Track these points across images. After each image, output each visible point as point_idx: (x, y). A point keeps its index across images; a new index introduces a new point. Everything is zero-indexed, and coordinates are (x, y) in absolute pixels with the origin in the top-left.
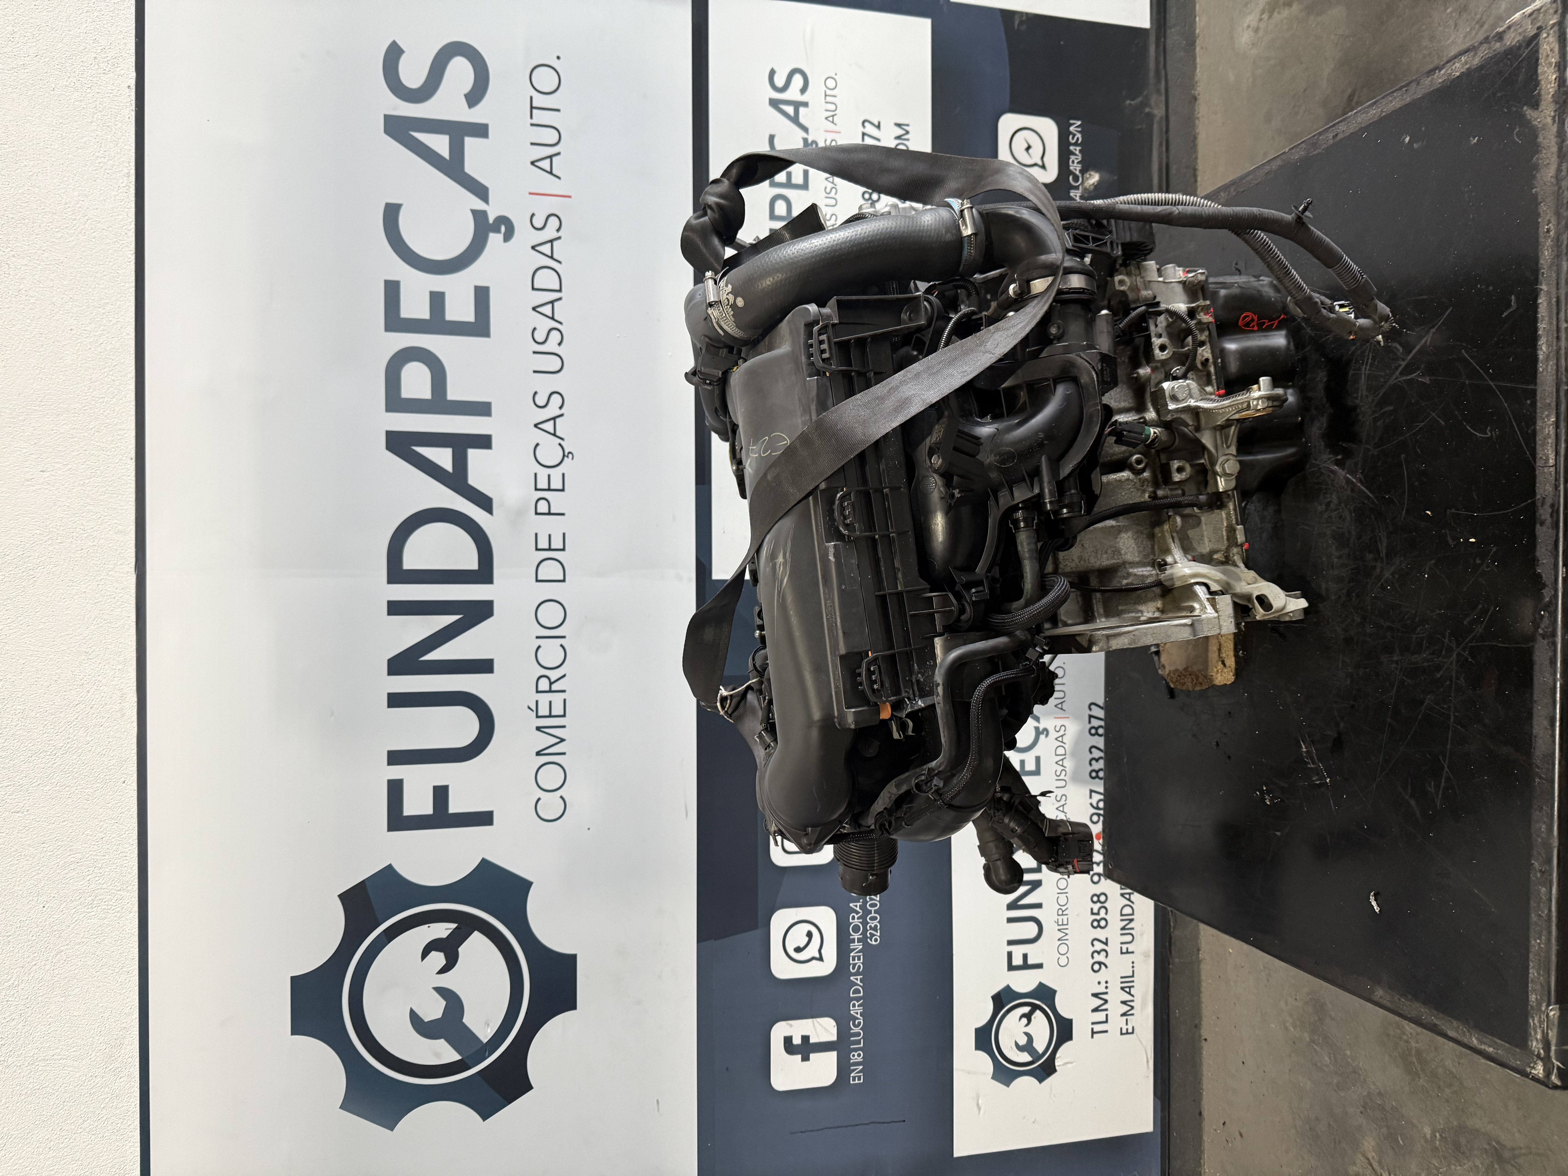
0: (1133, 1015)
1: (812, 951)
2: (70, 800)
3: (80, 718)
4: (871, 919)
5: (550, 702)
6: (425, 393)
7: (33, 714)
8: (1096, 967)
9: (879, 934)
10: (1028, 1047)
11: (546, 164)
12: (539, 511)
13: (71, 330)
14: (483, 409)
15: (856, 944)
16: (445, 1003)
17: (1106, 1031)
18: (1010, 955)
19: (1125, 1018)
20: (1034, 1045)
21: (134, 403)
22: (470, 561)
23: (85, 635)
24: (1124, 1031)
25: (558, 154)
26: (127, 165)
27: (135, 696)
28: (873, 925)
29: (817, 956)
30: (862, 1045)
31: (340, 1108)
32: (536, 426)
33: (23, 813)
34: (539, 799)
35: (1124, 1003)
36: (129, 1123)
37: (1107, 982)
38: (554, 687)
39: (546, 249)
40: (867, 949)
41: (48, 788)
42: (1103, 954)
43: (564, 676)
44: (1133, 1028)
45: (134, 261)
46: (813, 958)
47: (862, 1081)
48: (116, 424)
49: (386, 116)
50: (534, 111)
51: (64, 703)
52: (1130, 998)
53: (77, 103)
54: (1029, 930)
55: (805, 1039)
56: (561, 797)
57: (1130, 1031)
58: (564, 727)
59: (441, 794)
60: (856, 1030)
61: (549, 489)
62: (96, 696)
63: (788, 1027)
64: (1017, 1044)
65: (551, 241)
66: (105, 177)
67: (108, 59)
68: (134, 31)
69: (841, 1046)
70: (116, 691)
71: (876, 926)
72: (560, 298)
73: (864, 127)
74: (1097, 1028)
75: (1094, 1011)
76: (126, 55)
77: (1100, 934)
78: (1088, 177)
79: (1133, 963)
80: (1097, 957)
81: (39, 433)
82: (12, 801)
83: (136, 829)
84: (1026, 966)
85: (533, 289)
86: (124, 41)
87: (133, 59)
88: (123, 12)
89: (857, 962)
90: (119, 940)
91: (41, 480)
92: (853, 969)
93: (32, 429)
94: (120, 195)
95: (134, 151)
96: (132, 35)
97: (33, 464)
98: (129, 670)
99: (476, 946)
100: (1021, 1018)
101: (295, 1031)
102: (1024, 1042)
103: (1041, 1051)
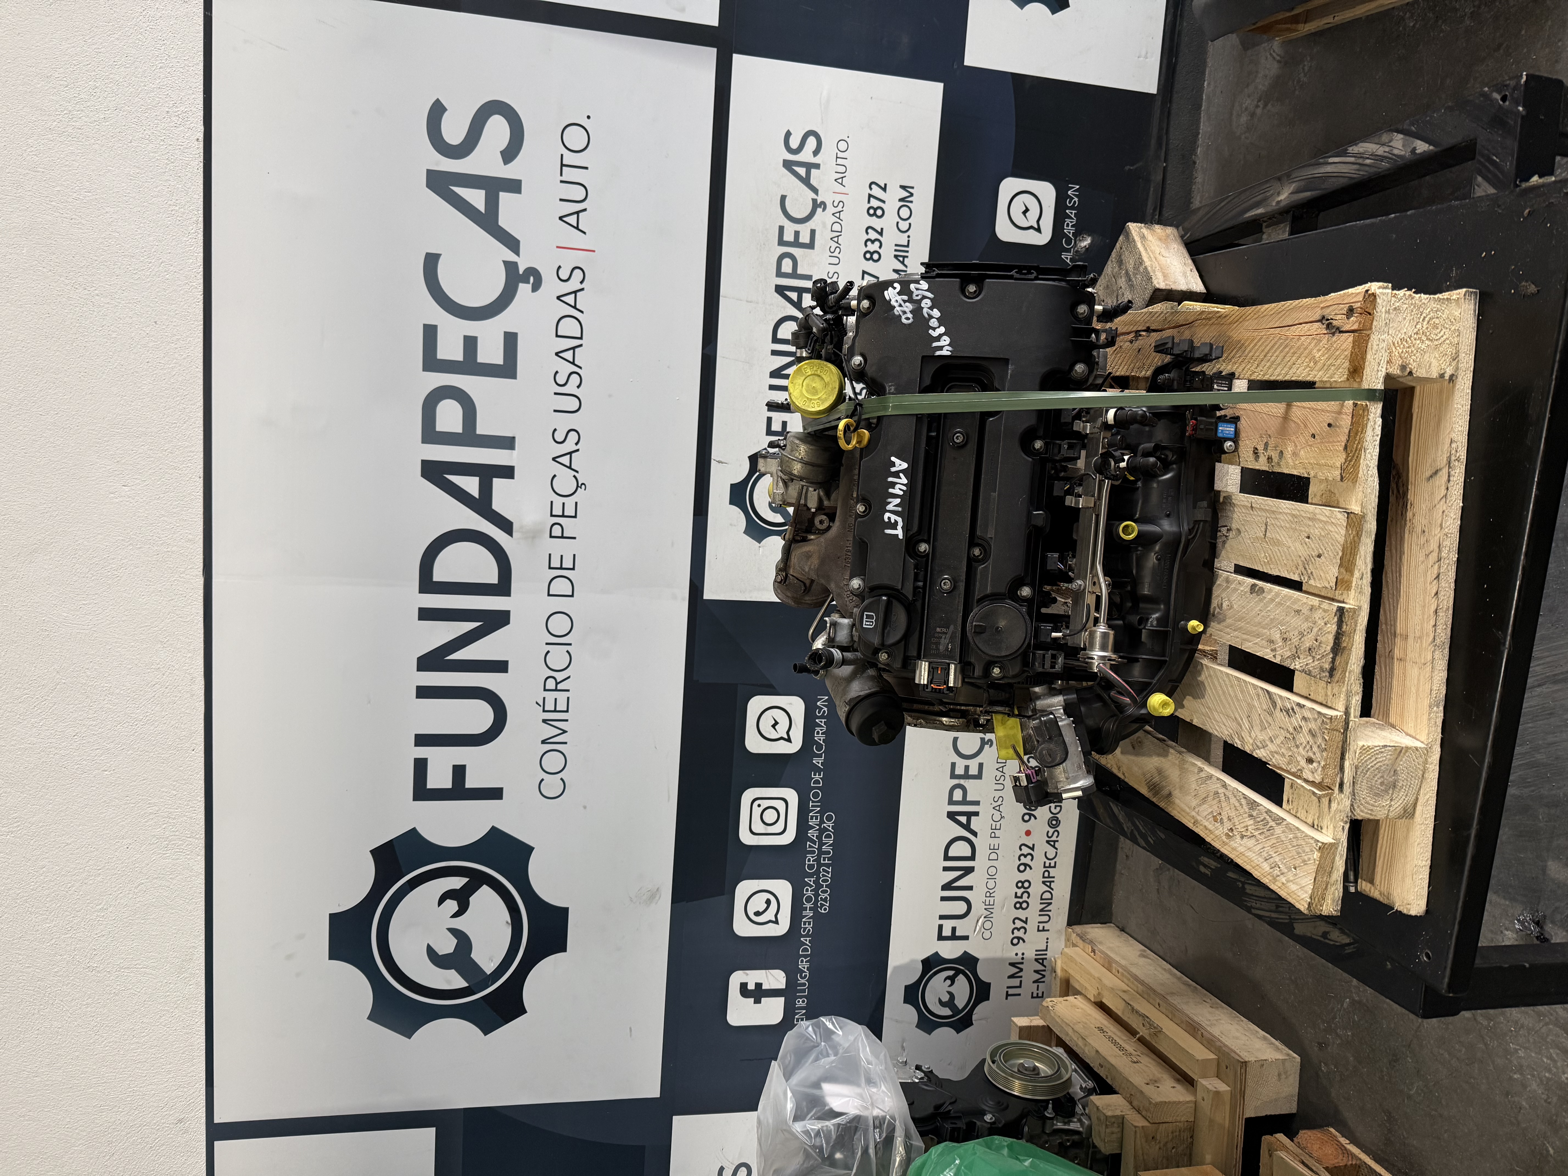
0: (1044, 982)
1: (770, 915)
2: (148, 763)
3: (157, 696)
4: (823, 892)
5: (556, 699)
6: (457, 427)
7: (118, 691)
8: (1015, 941)
9: (828, 904)
10: (950, 1003)
11: (572, 220)
12: (553, 534)
13: (148, 362)
14: (507, 443)
15: (808, 912)
16: (456, 941)
17: (1019, 995)
18: (941, 927)
19: (1036, 985)
20: (956, 1002)
21: (202, 429)
22: (491, 576)
23: (160, 627)
24: (1035, 995)
25: (585, 210)
26: (196, 213)
27: (203, 679)
28: (824, 897)
29: (774, 919)
30: (806, 994)
31: (368, 1018)
32: (554, 459)
34: (542, 780)
35: (1036, 972)
36: (196, 1021)
37: (1023, 954)
38: (560, 687)
39: (570, 299)
40: (817, 917)
42: (1022, 930)
43: (569, 677)
44: (1043, 993)
45: (202, 301)
46: (770, 921)
48: (186, 447)
49: (428, 170)
50: (564, 168)
51: (144, 682)
52: (1044, 968)
53: (152, 155)
54: (959, 908)
55: (759, 985)
56: (562, 779)
57: (1040, 995)
58: (567, 720)
59: (459, 772)
60: (803, 981)
61: (563, 516)
63: (745, 975)
64: (940, 1001)
65: (575, 292)
66: (177, 223)
67: (179, 113)
68: (202, 87)
69: (788, 993)
70: (187, 675)
71: (826, 898)
72: (581, 346)
73: (871, 189)
74: (1011, 991)
75: (1009, 977)
76: (195, 109)
77: (1022, 914)
78: (1080, 240)
79: (1047, 939)
80: (1017, 934)
81: (121, 452)
82: (100, 762)
83: (203, 789)
84: (954, 937)
85: (557, 336)
86: (194, 96)
87: (201, 114)
88: (192, 68)
89: (807, 926)
90: (189, 877)
91: (123, 494)
92: (804, 931)
93: (116, 449)
94: (190, 241)
95: (202, 200)
96: (200, 91)
97: (116, 479)
98: (198, 657)
99: (485, 897)
100: (945, 980)
101: (332, 957)
102: (947, 1000)
103: (960, 1007)
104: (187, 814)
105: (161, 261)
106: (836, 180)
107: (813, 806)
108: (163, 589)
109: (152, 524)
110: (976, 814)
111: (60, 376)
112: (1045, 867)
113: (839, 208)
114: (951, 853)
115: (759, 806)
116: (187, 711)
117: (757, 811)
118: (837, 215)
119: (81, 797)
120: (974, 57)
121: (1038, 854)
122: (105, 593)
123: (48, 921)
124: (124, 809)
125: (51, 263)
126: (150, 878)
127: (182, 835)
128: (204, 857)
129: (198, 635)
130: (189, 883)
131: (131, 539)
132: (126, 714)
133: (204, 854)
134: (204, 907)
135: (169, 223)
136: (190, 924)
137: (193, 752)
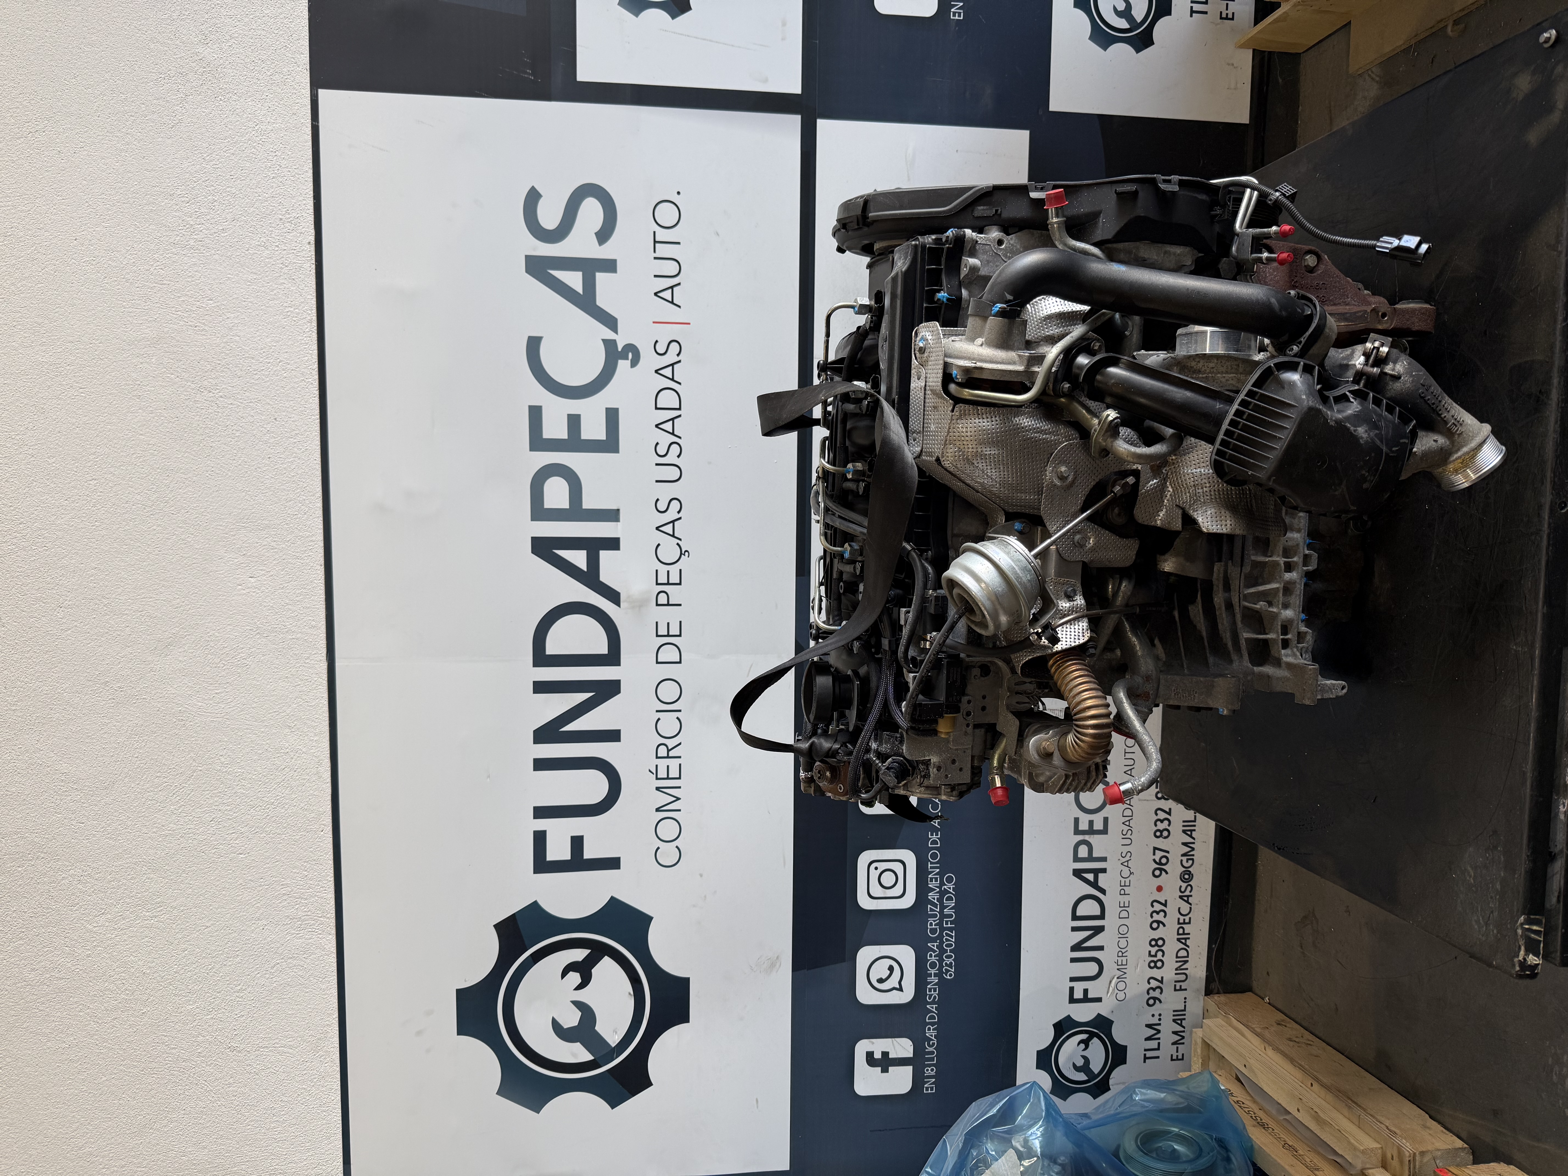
0: (1183, 1043)
1: (893, 982)
2: (281, 845)
3: (286, 779)
4: (947, 957)
5: (668, 766)
6: (564, 503)
8: (1151, 1002)
9: (953, 970)
10: (1085, 1067)
11: (667, 295)
12: (659, 602)
13: (269, 458)
14: (612, 515)
15: (933, 978)
17: (1158, 1057)
18: (1072, 990)
19: (1175, 1046)
20: (1091, 1066)
21: (322, 519)
22: (601, 647)
23: (288, 712)
24: (1174, 1057)
25: (679, 285)
26: (310, 312)
27: (329, 761)
28: (948, 963)
29: (898, 987)
30: (935, 1062)
31: (497, 1094)
32: (657, 528)
33: (245, 854)
34: (658, 848)
35: (1175, 1033)
36: (333, 1098)
37: (1160, 1015)
38: (671, 754)
39: (668, 372)
40: (942, 983)
41: (264, 835)
42: (1158, 990)
43: (680, 744)
44: (1183, 1055)
45: (318, 396)
46: (894, 989)
47: (934, 1091)
48: (307, 537)
49: (526, 256)
50: (657, 245)
52: (1182, 1029)
53: (267, 260)
54: (1090, 969)
55: (885, 1054)
56: (677, 847)
57: (1180, 1057)
58: (680, 787)
59: (577, 843)
60: (931, 1049)
61: (668, 584)
62: (299, 762)
63: (870, 1044)
64: (1074, 1065)
65: (672, 365)
66: (293, 324)
67: (291, 219)
68: (312, 193)
69: (916, 1062)
70: (314, 758)
71: (951, 963)
72: (680, 416)
74: (1149, 1054)
75: (1147, 1039)
76: (306, 215)
77: (1156, 973)
79: (1185, 998)
80: (1153, 994)
81: (247, 545)
82: (236, 845)
83: (332, 869)
84: (1086, 999)
85: (656, 408)
86: (304, 202)
87: (311, 218)
88: (302, 176)
89: (933, 993)
90: (321, 956)
91: (250, 585)
92: (929, 999)
93: (241, 542)
94: (305, 339)
95: (315, 299)
96: (310, 196)
97: (243, 571)
98: (324, 740)
99: (607, 968)
100: (1079, 1044)
101: (460, 1032)
102: (1082, 1064)
103: (1096, 1072)
104: (318, 894)
105: (279, 360)
107: (931, 868)
108: (289, 676)
109: (277, 613)
110: (1104, 871)
111: (190, 475)
112: (1179, 923)
114: (1079, 913)
115: (876, 868)
116: (315, 793)
117: (874, 874)
119: (218, 880)
120: (1059, 102)
121: (1171, 910)
122: (236, 682)
123: (191, 1003)
124: (259, 891)
125: (178, 369)
126: (285, 958)
127: (314, 915)
128: (335, 936)
129: (324, 718)
130: (322, 962)
131: (258, 628)
132: (258, 798)
133: (335, 933)
134: (336, 986)
135: (286, 324)
136: (324, 1003)
137: (322, 833)
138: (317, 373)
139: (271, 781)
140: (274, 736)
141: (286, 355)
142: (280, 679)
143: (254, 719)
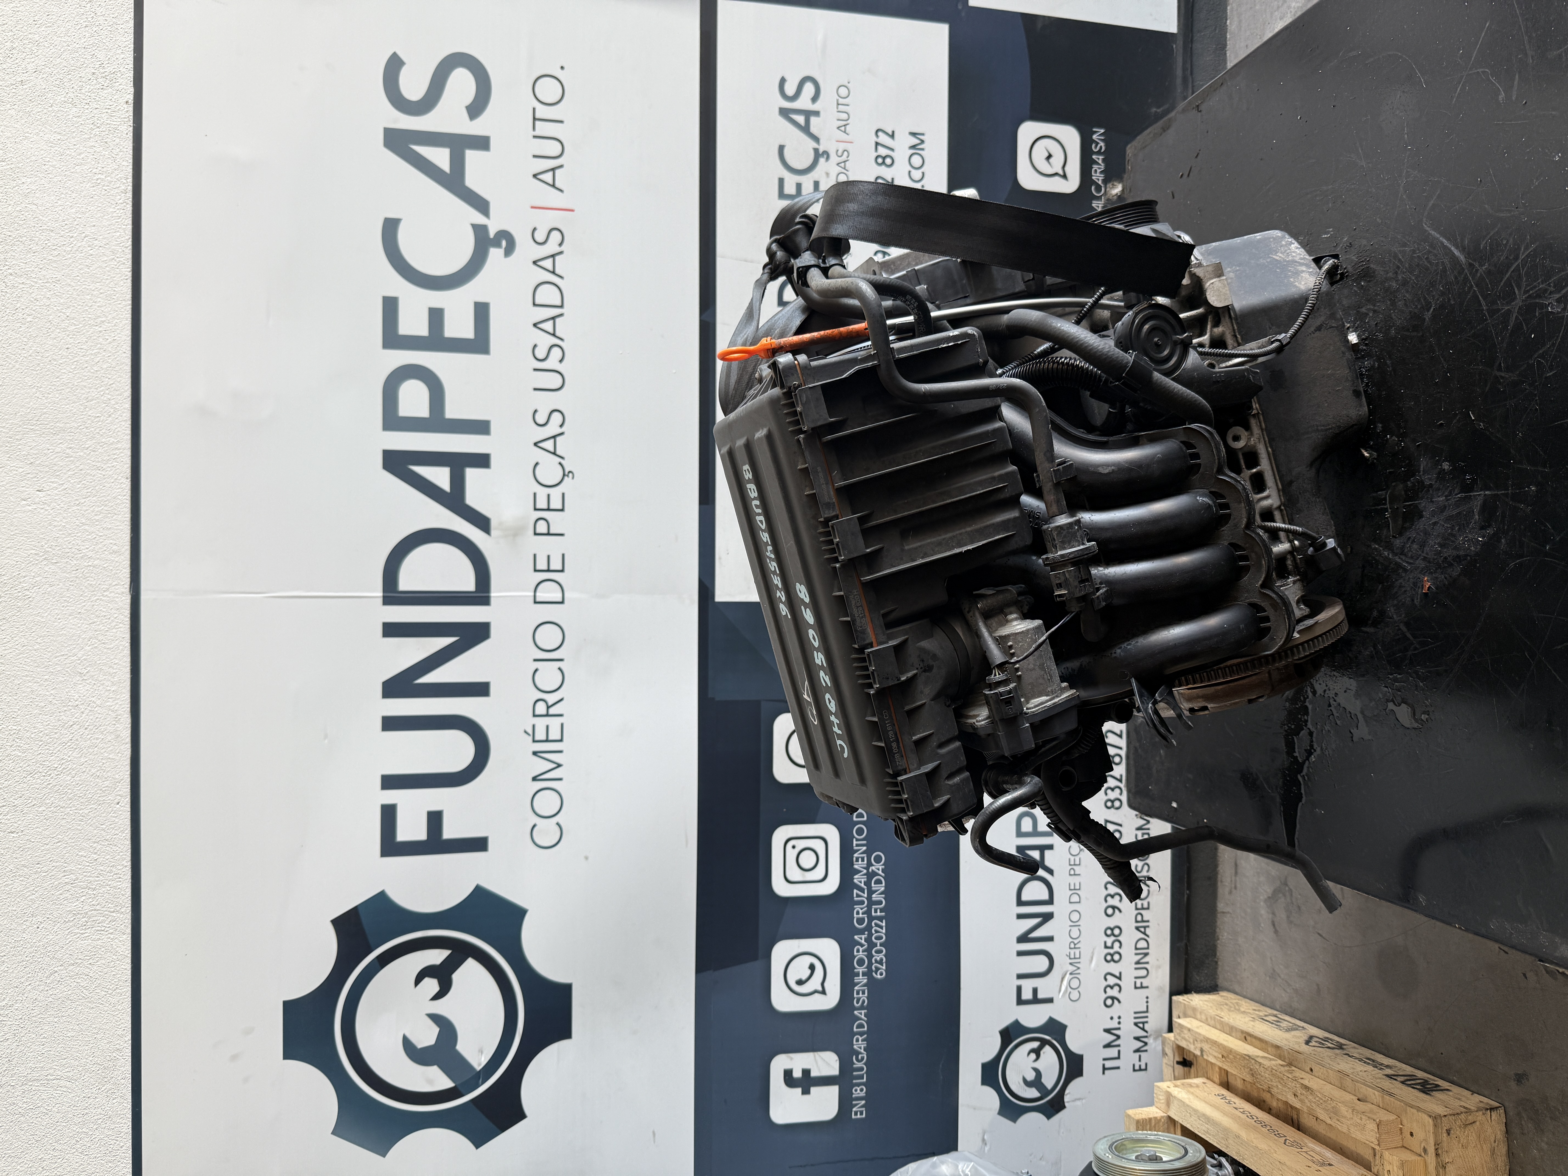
0: (1146, 1051)
1: (814, 984)
2: (64, 821)
4: (877, 952)
5: (547, 727)
6: (423, 411)
8: (1109, 1002)
9: (884, 968)
10: (1037, 1083)
11: (548, 177)
12: (538, 531)
13: (68, 348)
14: (481, 427)
15: (861, 978)
16: (438, 1029)
17: (1118, 1068)
18: (1019, 988)
19: (1137, 1054)
20: (1043, 1080)
21: (130, 422)
22: (467, 583)
23: (80, 656)
24: (1137, 1067)
25: (561, 166)
26: (125, 181)
27: (129, 717)
28: (878, 959)
29: (820, 989)
30: (865, 1080)
31: (332, 1133)
32: (536, 444)
34: (535, 826)
35: (1137, 1039)
37: (1119, 1018)
38: (552, 711)
39: (548, 264)
40: (872, 983)
41: (43, 808)
42: (1116, 988)
43: (562, 700)
44: (1146, 1064)
45: (131, 279)
46: (815, 992)
47: (864, 1116)
48: (112, 444)
49: (385, 129)
50: (537, 123)
51: (60, 723)
52: (1144, 1034)
53: (75, 119)
54: (1039, 964)
55: (806, 1072)
56: (558, 824)
57: (1143, 1067)
58: (561, 752)
59: (435, 819)
60: (860, 1065)
61: (548, 509)
62: (91, 717)
63: (788, 1060)
64: (1025, 1080)
65: (553, 256)
66: (103, 193)
67: (106, 74)
68: (133, 46)
69: (842, 1080)
70: (110, 713)
71: (881, 959)
72: (562, 315)
73: (877, 136)
74: (1108, 1064)
75: (1106, 1046)
76: (124, 70)
77: (1114, 968)
78: (1111, 188)
79: (1147, 997)
80: (1110, 992)
81: (35, 452)
83: (130, 850)
84: (1036, 1000)
85: (534, 305)
86: (123, 56)
87: (131, 74)
88: (122, 26)
89: (861, 996)
90: (112, 961)
91: (37, 500)
92: (858, 1003)
93: (29, 448)
94: (118, 212)
95: (131, 167)
96: (130, 50)
97: (30, 483)
98: (123, 691)
99: (470, 973)
100: (1029, 1054)
101: (287, 1056)
102: (1033, 1078)
103: (1049, 1086)
104: (110, 883)
105: (84, 235)
106: (838, 128)
107: (857, 845)
108: (83, 611)
109: (70, 534)
110: (1050, 846)
112: (1137, 909)
113: (844, 157)
114: (1024, 899)
115: (794, 847)
116: (111, 756)
117: (791, 854)
118: (843, 164)
124: (33, 880)
126: (65, 965)
127: (104, 909)
128: (130, 936)
129: (124, 664)
130: (113, 969)
131: (46, 552)
132: (36, 762)
133: (130, 932)
134: (130, 999)
135: (94, 193)
136: (114, 1021)
137: (118, 806)
138: (130, 251)
139: (55, 740)
140: (60, 686)
141: (93, 230)
142: (70, 615)
143: (35, 664)
